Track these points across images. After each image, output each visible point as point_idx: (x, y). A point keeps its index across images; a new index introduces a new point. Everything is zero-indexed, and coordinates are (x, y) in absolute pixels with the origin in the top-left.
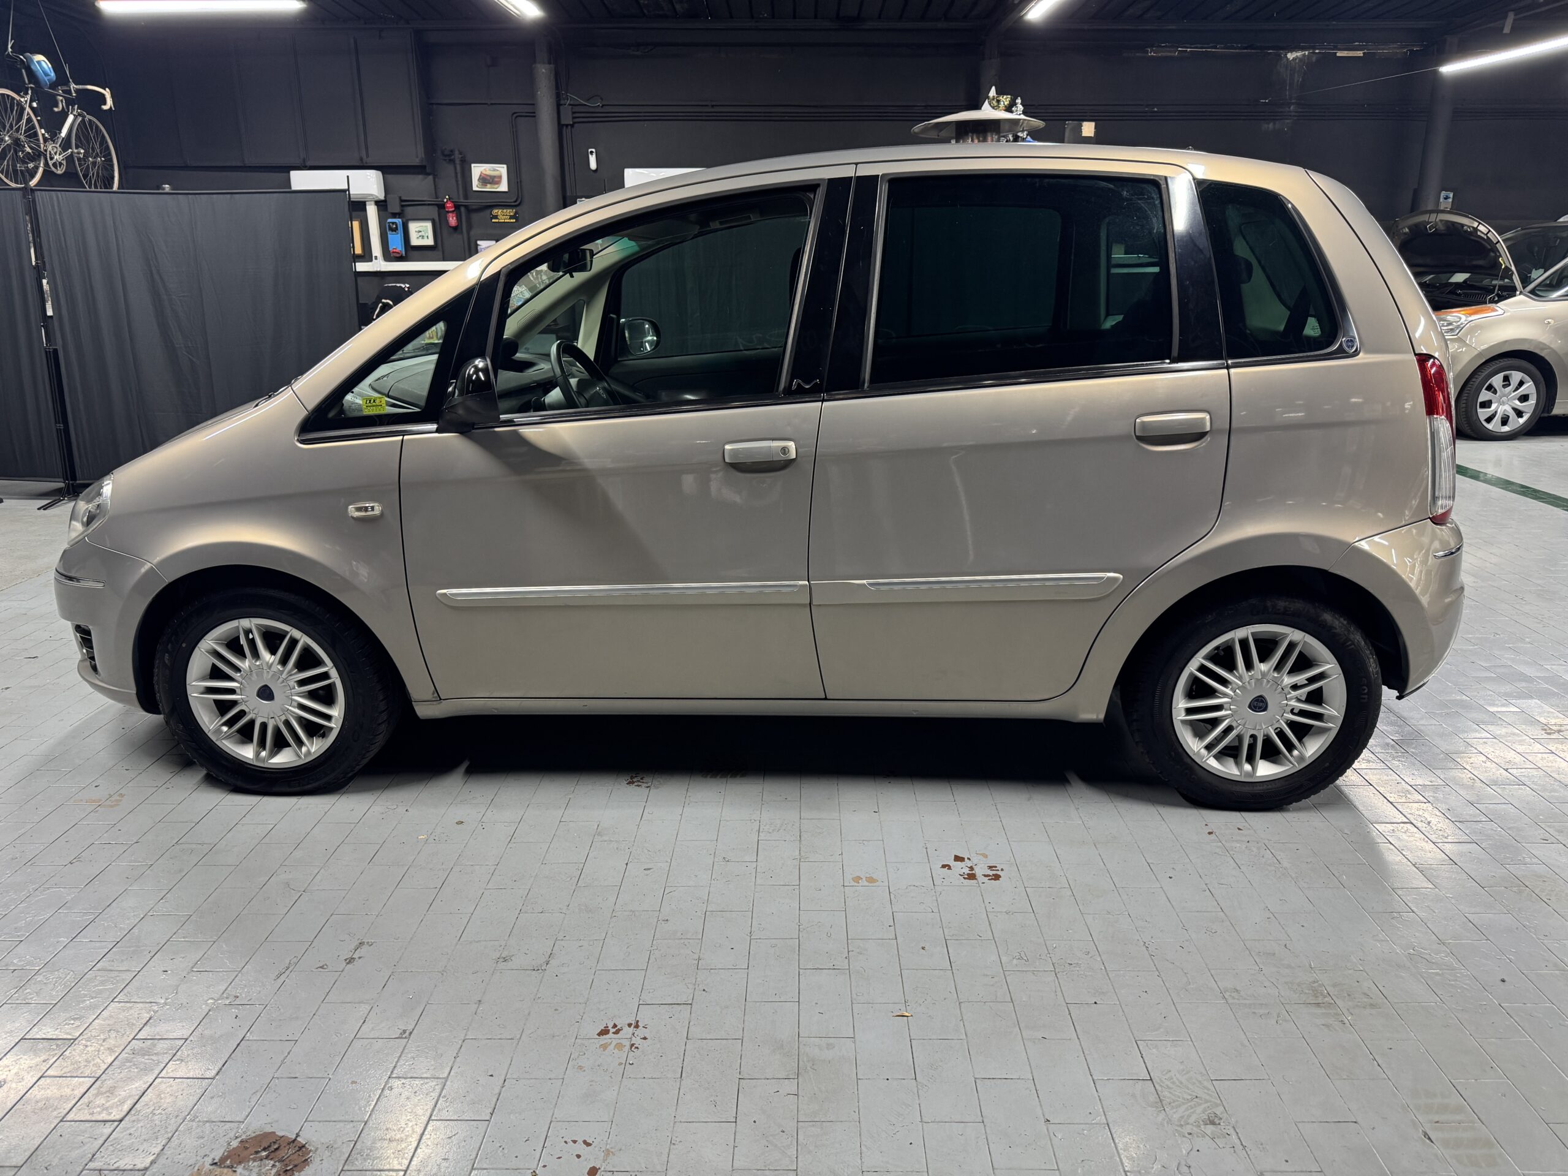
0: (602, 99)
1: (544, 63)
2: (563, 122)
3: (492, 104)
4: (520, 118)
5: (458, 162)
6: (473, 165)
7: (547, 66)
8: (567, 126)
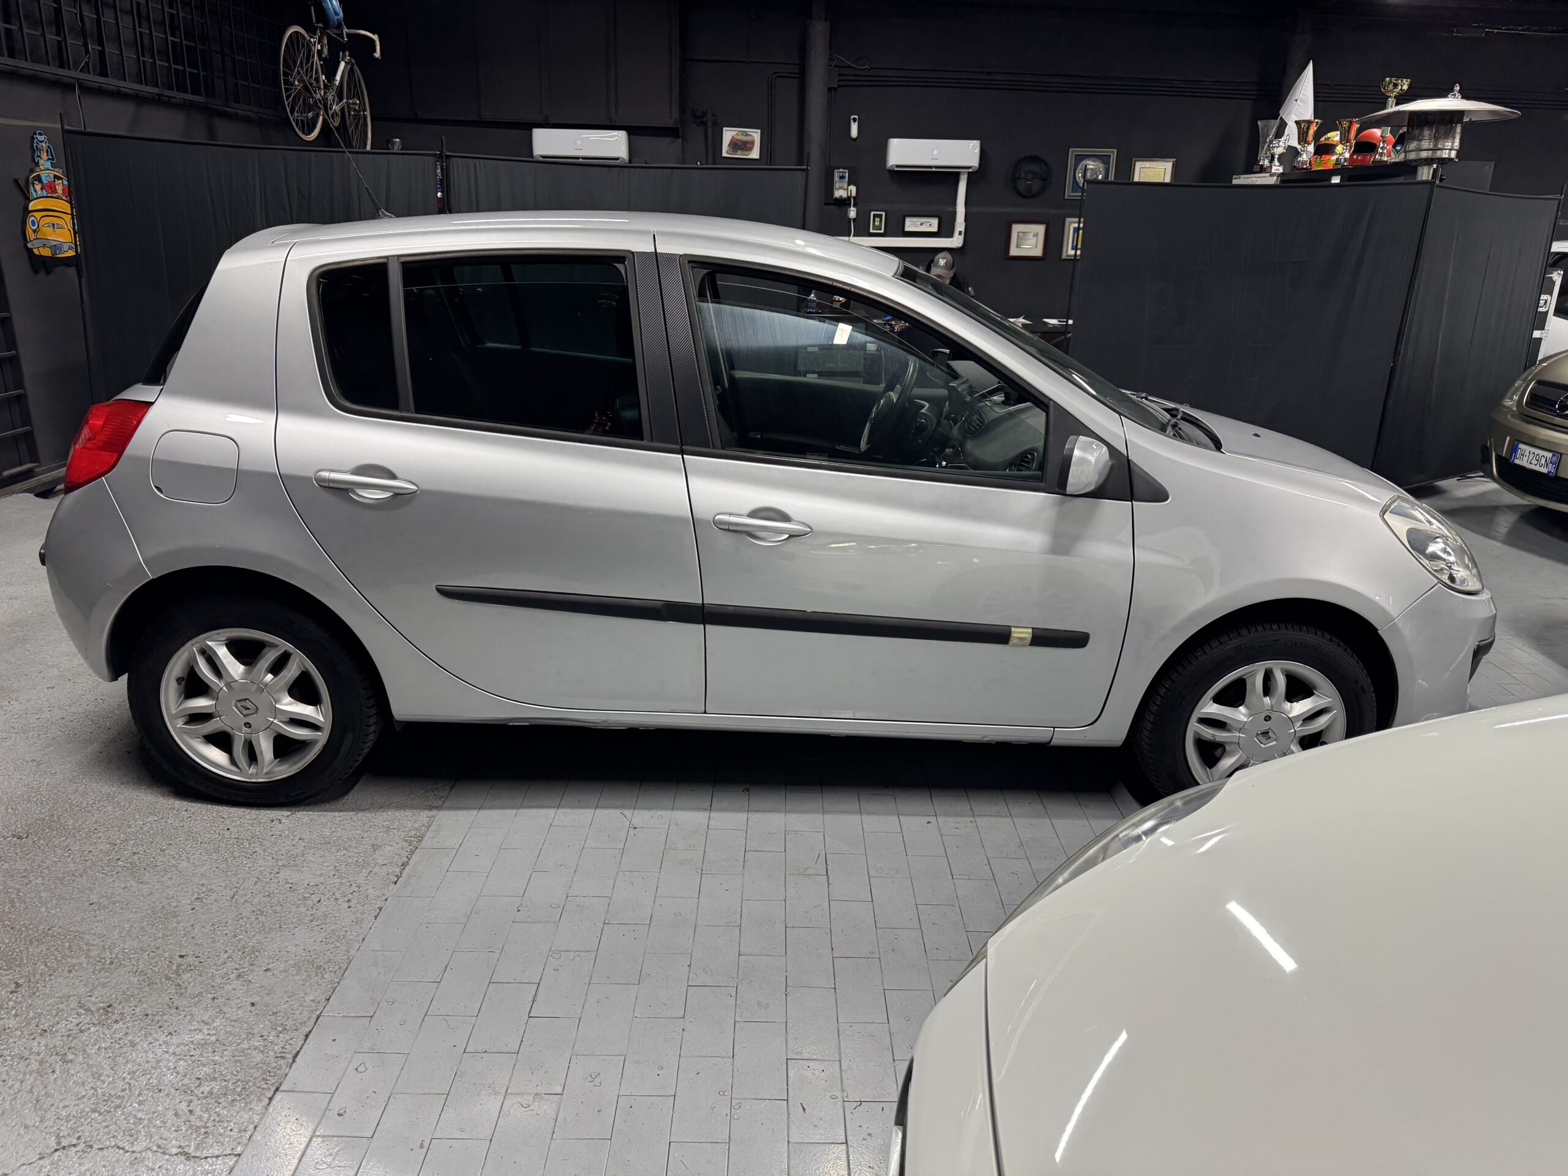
0: (870, 61)
1: (820, 20)
2: (832, 84)
3: (751, 62)
4: (779, 79)
5: (709, 124)
6: (725, 129)
7: (824, 22)
8: (831, 89)
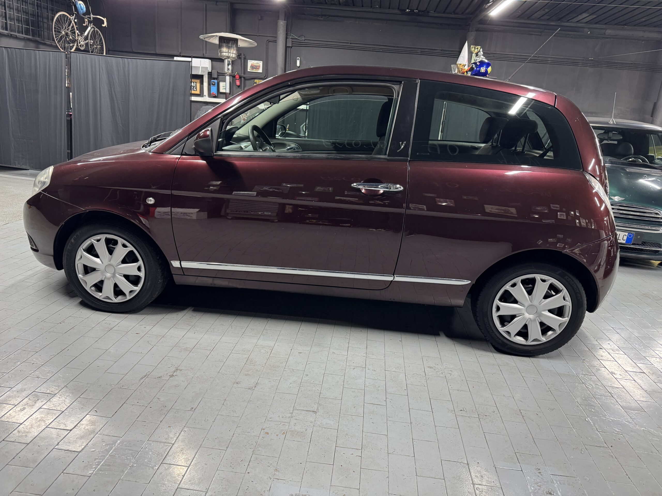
0: (305, 37)
1: (282, 20)
2: (287, 46)
3: (259, 36)
4: (270, 42)
5: (242, 59)
6: (249, 61)
7: (284, 21)
8: (289, 47)
